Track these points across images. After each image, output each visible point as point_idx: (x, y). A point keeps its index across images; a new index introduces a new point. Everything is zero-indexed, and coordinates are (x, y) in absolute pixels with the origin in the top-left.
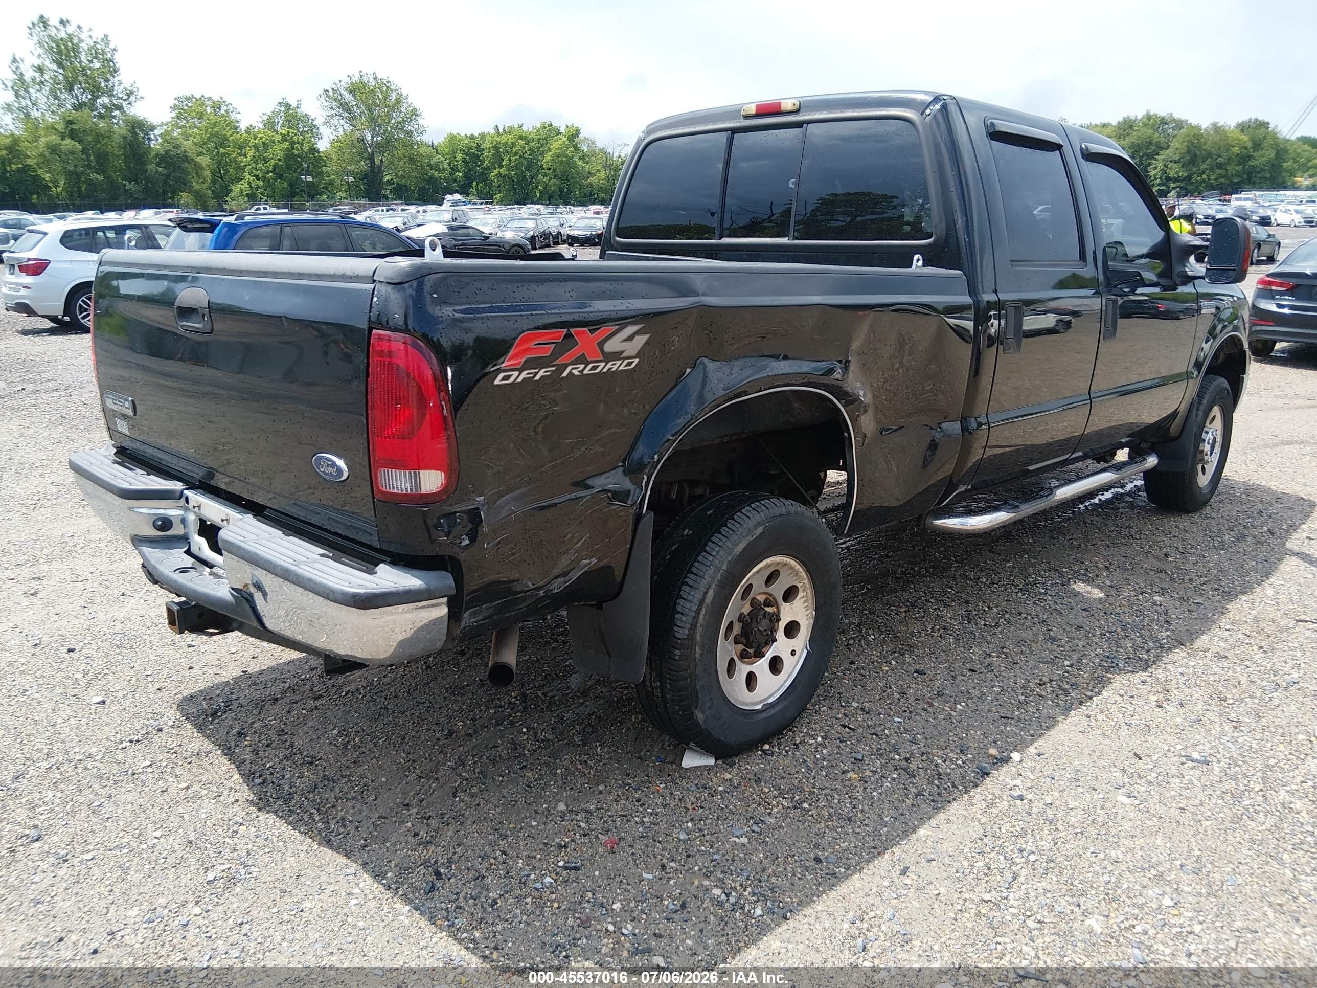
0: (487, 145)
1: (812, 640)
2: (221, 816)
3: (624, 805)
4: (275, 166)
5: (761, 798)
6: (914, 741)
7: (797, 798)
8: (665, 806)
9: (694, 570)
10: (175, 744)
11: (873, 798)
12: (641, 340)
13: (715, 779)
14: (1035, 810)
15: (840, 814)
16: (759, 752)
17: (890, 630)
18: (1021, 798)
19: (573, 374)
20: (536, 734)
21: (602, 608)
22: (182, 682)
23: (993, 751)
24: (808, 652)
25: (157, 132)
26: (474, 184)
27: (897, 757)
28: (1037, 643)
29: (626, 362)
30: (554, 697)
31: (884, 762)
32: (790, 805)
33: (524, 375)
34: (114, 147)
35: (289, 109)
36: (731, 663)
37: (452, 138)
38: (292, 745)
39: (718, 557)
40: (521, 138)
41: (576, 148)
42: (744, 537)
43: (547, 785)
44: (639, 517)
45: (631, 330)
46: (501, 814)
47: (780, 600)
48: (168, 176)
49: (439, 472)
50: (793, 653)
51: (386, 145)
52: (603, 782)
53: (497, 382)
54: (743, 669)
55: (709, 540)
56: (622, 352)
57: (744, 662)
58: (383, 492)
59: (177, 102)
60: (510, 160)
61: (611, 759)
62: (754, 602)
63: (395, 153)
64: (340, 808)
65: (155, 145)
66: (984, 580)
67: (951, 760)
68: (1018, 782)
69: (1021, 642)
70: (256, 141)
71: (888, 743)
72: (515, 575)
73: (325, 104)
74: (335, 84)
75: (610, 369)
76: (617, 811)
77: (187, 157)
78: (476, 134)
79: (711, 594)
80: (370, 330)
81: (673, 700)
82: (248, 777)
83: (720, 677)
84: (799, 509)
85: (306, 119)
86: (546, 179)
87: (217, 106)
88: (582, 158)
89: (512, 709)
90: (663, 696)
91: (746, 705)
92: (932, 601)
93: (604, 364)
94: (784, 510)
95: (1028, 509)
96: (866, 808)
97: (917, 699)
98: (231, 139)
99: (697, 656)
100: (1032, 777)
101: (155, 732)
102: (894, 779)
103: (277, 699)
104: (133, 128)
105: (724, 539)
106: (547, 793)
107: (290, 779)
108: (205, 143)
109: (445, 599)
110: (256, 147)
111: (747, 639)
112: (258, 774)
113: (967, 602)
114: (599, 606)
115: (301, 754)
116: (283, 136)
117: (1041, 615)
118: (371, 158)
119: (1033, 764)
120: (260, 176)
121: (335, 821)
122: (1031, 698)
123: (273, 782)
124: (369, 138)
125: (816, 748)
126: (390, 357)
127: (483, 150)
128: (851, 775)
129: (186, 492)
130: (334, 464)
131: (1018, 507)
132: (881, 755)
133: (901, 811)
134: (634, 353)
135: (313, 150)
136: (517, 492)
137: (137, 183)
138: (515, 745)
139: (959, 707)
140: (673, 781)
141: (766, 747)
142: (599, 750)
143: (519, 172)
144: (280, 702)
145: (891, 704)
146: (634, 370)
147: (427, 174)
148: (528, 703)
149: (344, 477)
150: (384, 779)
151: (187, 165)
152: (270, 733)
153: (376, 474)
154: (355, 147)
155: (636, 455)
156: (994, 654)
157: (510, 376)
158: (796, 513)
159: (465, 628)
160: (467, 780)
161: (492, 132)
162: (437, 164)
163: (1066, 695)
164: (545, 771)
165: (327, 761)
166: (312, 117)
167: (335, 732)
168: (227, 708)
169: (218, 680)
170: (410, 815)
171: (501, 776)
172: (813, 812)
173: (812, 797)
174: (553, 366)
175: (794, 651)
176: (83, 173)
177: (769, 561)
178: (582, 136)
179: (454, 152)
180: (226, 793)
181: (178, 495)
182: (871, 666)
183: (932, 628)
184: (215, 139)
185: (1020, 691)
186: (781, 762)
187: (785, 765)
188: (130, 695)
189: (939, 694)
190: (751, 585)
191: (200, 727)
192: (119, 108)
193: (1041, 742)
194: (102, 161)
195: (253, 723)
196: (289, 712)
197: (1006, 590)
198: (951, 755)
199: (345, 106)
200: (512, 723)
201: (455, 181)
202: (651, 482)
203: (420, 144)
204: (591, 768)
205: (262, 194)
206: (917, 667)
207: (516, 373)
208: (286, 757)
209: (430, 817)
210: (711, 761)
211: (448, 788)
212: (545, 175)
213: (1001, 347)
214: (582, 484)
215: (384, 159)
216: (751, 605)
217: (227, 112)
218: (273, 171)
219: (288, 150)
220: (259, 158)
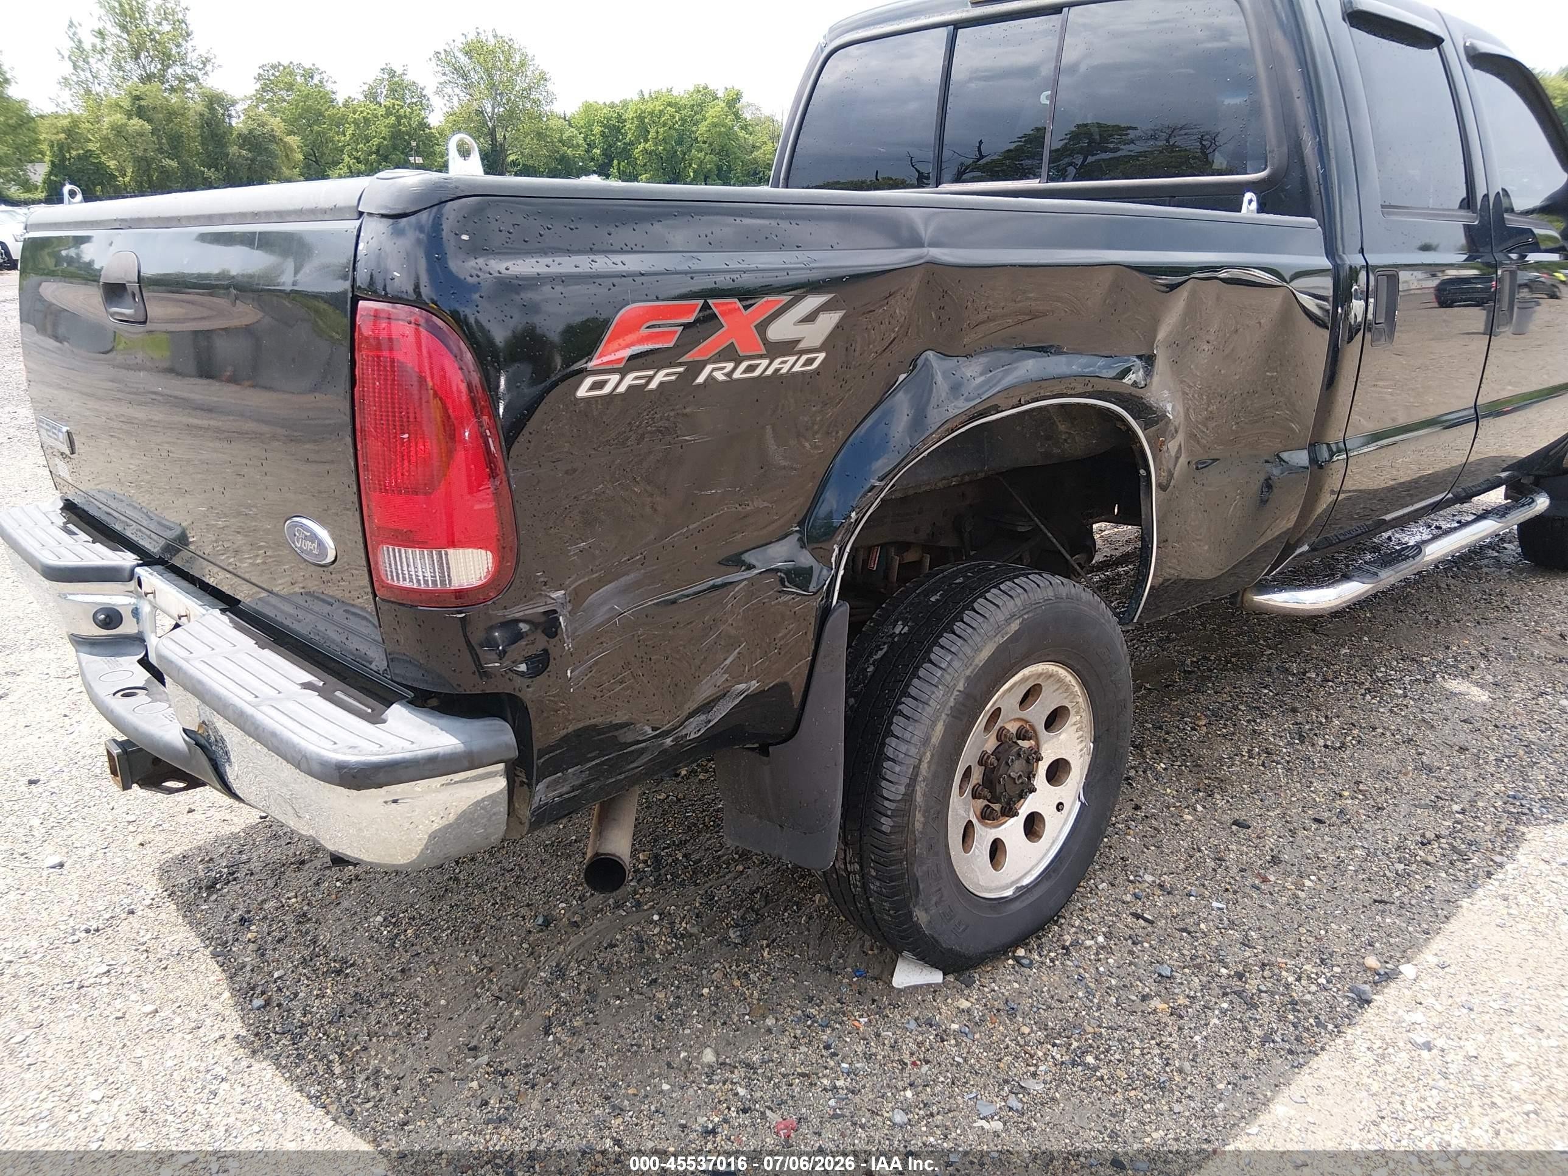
0: (629, 114)
1: (1088, 787)
2: (195, 1064)
3: (806, 1054)
4: (379, 146)
5: (1018, 1044)
6: (1246, 943)
7: (1075, 1044)
8: (869, 1057)
9: (912, 691)
10: (149, 936)
11: (1195, 1047)
12: (829, 321)
13: (944, 1009)
14: (1453, 1068)
15: (1146, 1077)
16: (1011, 962)
17: (1185, 754)
18: (1428, 1046)
19: (714, 379)
20: (672, 923)
21: (767, 754)
22: (175, 832)
23: (1372, 961)
24: (1083, 804)
25: (240, 107)
26: (615, 162)
27: (1224, 971)
28: (1406, 774)
29: (804, 358)
30: (700, 860)
31: (1204, 979)
32: (1066, 1058)
33: (629, 380)
34: (190, 127)
35: (393, 77)
36: (969, 828)
37: (588, 107)
38: (314, 941)
39: (950, 670)
40: (670, 104)
41: (737, 116)
42: (990, 638)
43: (687, 1016)
44: (825, 612)
45: (812, 302)
46: (615, 1068)
47: (1040, 727)
48: (253, 160)
49: (483, 552)
50: (1060, 807)
51: (510, 117)
52: (772, 1011)
53: (582, 392)
54: (985, 835)
55: (936, 643)
56: (798, 341)
57: (986, 825)
58: (391, 588)
59: (261, 71)
60: (657, 132)
61: (784, 969)
62: (1001, 735)
63: (520, 127)
64: (373, 1053)
65: (238, 122)
66: (1313, 675)
67: (1309, 977)
68: (1418, 1016)
69: (1382, 774)
70: (356, 116)
71: (1207, 945)
72: (621, 717)
73: (436, 69)
74: (448, 44)
75: (777, 370)
76: (794, 1065)
77: (274, 137)
78: (617, 102)
79: (940, 728)
80: (355, 300)
81: (880, 893)
82: (245, 994)
83: (952, 853)
84: (1073, 590)
85: (414, 88)
86: (701, 155)
87: (309, 75)
88: (744, 128)
89: (639, 881)
90: (865, 886)
91: (990, 891)
92: (1243, 708)
93: (767, 361)
94: (1050, 593)
95: (1389, 577)
96: (1187, 1066)
97: (1243, 870)
98: (326, 114)
99: (918, 826)
100: (1439, 1008)
101: (124, 916)
102: (1224, 1012)
103: (303, 863)
104: (211, 103)
105: (959, 642)
106: (687, 1031)
107: (306, 999)
108: (296, 120)
109: (501, 766)
110: (356, 123)
111: (992, 791)
112: (258, 991)
113: (1294, 710)
114: (764, 750)
115: (326, 954)
116: (387, 108)
117: (1404, 730)
118: (492, 133)
119: (1436, 983)
120: (362, 158)
121: (363, 1077)
122: (1414, 867)
123: (279, 1005)
124: (489, 110)
125: (1097, 954)
126: (391, 349)
127: (625, 121)
128: (1156, 1003)
129: (138, 570)
130: (314, 537)
131: (1376, 574)
132: (1199, 967)
133: (1242, 1071)
134: (818, 343)
135: (423, 125)
136: (623, 580)
137: (217, 170)
138: (641, 943)
139: (1307, 883)
140: (880, 1010)
141: (1021, 952)
142: (765, 954)
143: (668, 147)
144: (307, 866)
145: (1204, 876)
146: (817, 372)
147: (558, 152)
148: (663, 871)
149: (331, 557)
150: (443, 1002)
151: (274, 146)
152: (286, 918)
153: (375, 555)
154: (472, 119)
155: (822, 510)
156: (1346, 794)
157: (605, 382)
158: (1069, 597)
159: (539, 807)
160: (566, 1004)
161: (636, 98)
162: (570, 138)
163: (1465, 861)
164: (686, 989)
165: (363, 968)
166: (420, 86)
167: (379, 919)
168: (232, 876)
169: (226, 830)
170: (477, 1068)
171: (618, 998)
172: (1103, 1071)
173: (1098, 1046)
174: (680, 365)
175: (1061, 804)
176: (154, 159)
177: (1026, 671)
178: (743, 101)
179: (590, 125)
180: (208, 1022)
181: (127, 574)
182: (1166, 814)
183: (1249, 751)
184: (308, 115)
185: (1395, 856)
186: (1045, 978)
187: (1052, 985)
188: (100, 854)
189: (1275, 861)
190: (999, 709)
191: (188, 909)
192: (194, 79)
193: (1438, 943)
194: (175, 144)
195: (264, 901)
196: (317, 884)
197: (1346, 690)
198: (1308, 967)
199: (459, 71)
200: (638, 904)
201: (593, 159)
202: (846, 556)
203: (551, 116)
204: (754, 985)
206: (1236, 815)
207: (615, 378)
208: (304, 962)
209: (507, 1071)
210: (937, 977)
211: (537, 1020)
212: (700, 150)
213: (1368, 336)
214: (736, 561)
215: (507, 135)
216: (998, 738)
217: (321, 82)
218: (377, 152)
219: (393, 126)
220: (360, 136)
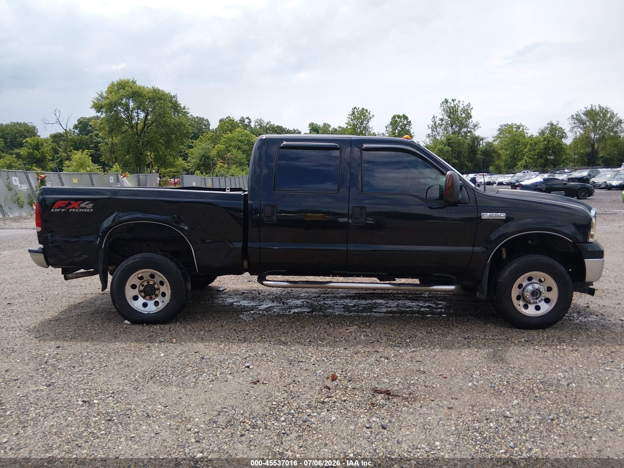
4: (539, 153)
12: (91, 205)
19: (73, 211)
25: (484, 141)
29: (88, 210)
33: (58, 210)
34: (465, 149)
35: (552, 126)
45: (87, 202)
48: (486, 159)
51: (602, 139)
53: (52, 210)
56: (86, 207)
59: (500, 127)
65: (482, 146)
70: (532, 142)
73: (571, 122)
74: (578, 112)
75: (84, 211)
77: (494, 151)
85: (561, 130)
87: (518, 127)
93: (81, 210)
98: (521, 141)
104: (474, 140)
108: (509, 144)
109: (43, 254)
110: (531, 144)
118: (593, 146)
120: (531, 157)
124: (593, 136)
134: (90, 208)
137: (472, 163)
146: (91, 212)
151: (494, 154)
154: (584, 141)
157: (55, 210)
166: (563, 128)
174: (66, 209)
184: (514, 142)
192: (470, 132)
194: (459, 155)
199: (582, 122)
203: (621, 137)
205: (531, 165)
215: (600, 146)
217: (523, 130)
218: (538, 155)
219: (546, 145)
220: (532, 149)
